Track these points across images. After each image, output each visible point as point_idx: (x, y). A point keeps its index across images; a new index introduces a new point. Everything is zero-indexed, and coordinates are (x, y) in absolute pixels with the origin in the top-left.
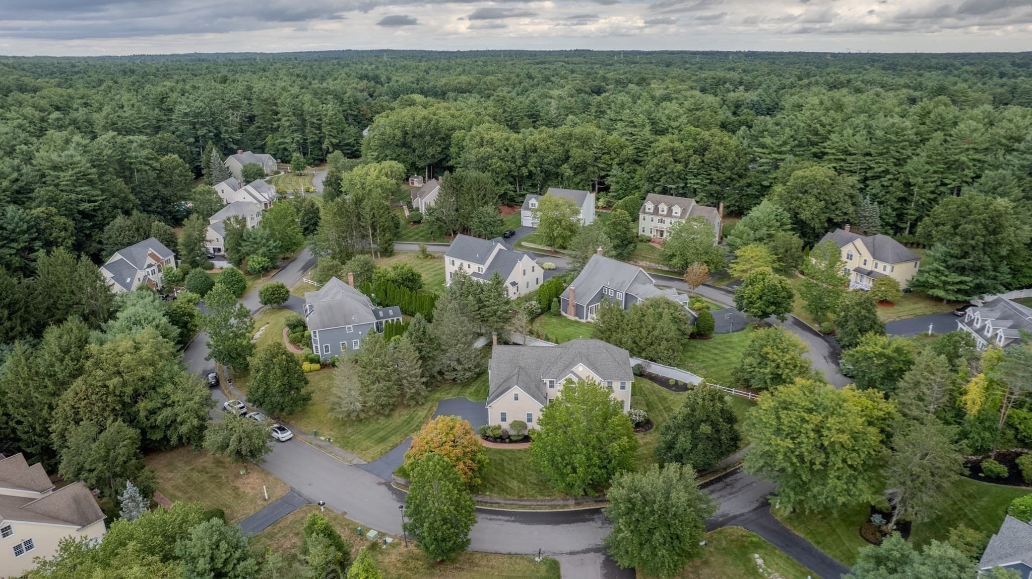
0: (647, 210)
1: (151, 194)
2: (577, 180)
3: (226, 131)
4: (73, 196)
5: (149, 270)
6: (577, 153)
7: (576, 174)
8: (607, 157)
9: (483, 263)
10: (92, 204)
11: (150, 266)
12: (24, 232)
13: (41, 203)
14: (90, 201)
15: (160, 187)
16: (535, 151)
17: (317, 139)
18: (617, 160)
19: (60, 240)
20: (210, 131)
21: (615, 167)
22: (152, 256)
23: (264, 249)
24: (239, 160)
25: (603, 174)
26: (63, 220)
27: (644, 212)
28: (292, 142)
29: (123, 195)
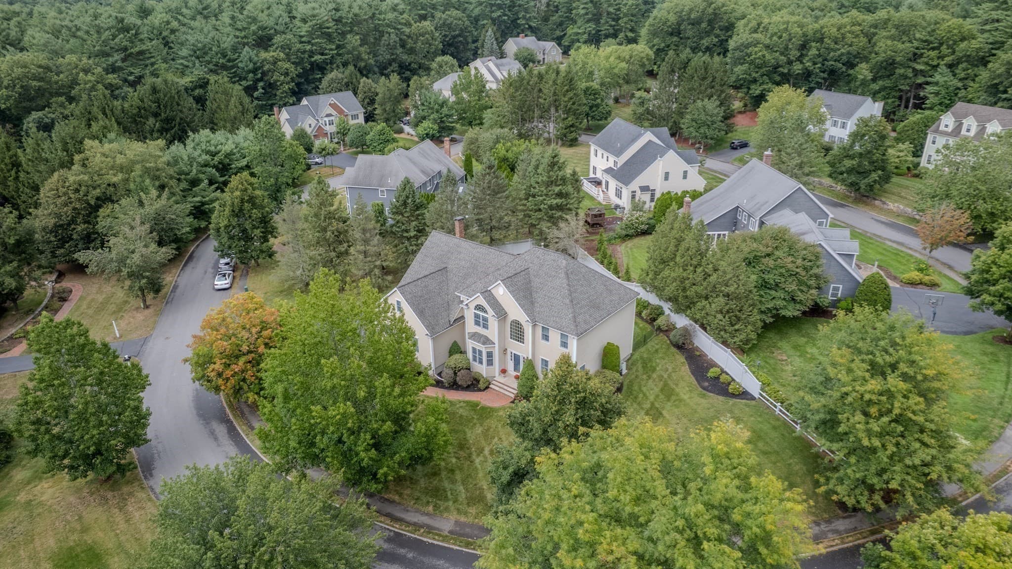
0: (942, 128)
1: (388, 57)
2: (875, 87)
3: (524, 17)
4: (308, 47)
5: (327, 119)
6: (885, 46)
7: (874, 80)
8: (933, 54)
9: (618, 153)
10: (323, 57)
11: (328, 115)
12: (250, 71)
13: (277, 48)
14: (322, 54)
15: (399, 51)
16: (821, 40)
17: (611, 31)
18: (948, 60)
19: (278, 83)
20: (505, 15)
21: (943, 69)
22: (334, 106)
23: (435, 116)
24: (516, 44)
25: (920, 80)
26: (287, 65)
27: (937, 131)
28: (585, 33)
29: (356, 53)
